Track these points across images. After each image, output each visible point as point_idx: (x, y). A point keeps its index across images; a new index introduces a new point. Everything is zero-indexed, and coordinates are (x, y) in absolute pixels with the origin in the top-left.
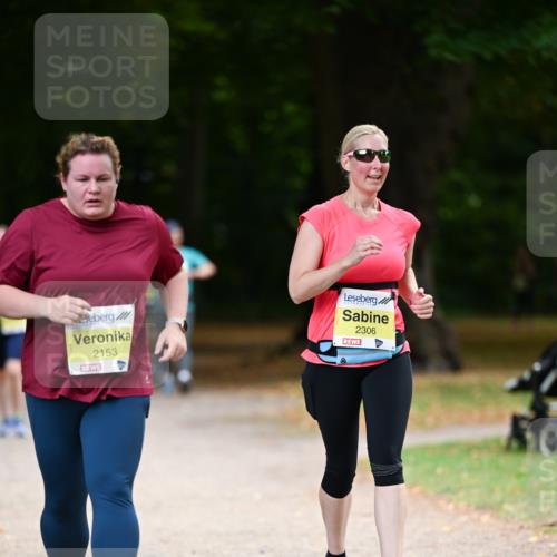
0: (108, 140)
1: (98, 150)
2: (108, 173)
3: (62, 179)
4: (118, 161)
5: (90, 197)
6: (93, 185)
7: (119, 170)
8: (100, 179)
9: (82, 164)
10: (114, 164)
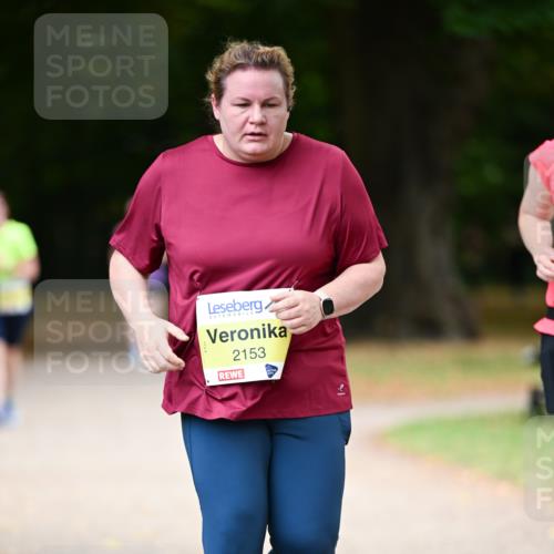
0: (279, 51)
1: (265, 65)
2: (278, 96)
3: (214, 103)
4: (292, 80)
5: (250, 128)
6: (255, 113)
7: (292, 93)
8: (266, 104)
9: (243, 83)
10: (287, 84)
